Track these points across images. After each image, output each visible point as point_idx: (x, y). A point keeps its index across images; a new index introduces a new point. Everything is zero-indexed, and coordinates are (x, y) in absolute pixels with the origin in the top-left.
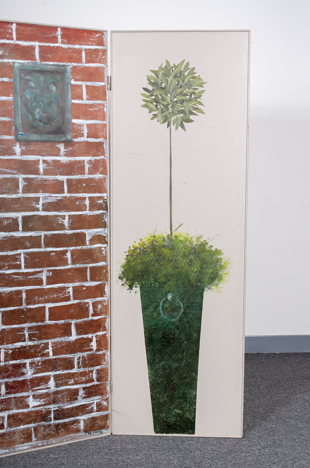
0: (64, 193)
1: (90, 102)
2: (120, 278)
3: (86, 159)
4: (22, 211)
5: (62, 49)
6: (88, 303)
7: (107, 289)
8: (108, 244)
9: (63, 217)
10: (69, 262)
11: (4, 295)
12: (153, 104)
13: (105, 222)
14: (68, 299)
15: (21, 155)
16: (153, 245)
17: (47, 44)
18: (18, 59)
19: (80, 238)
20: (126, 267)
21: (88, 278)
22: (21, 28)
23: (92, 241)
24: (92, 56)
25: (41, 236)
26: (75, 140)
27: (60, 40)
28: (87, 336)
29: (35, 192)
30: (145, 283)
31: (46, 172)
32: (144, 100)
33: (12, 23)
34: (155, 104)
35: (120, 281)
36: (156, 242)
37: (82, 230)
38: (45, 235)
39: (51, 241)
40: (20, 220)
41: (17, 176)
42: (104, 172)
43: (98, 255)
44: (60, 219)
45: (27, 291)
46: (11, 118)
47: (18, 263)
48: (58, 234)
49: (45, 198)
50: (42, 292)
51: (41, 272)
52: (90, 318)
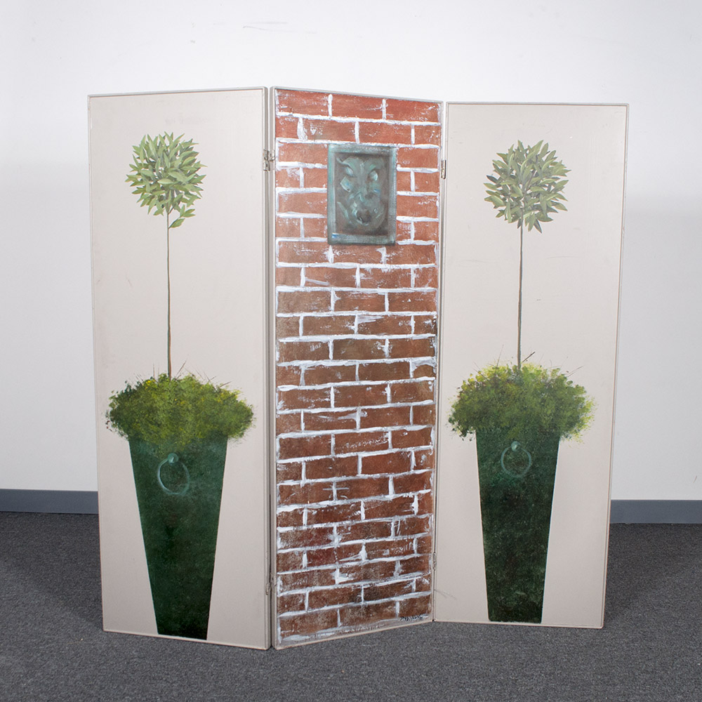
0: (384, 310)
1: (420, 194)
2: (450, 421)
3: (413, 267)
4: (334, 333)
5: (387, 126)
6: (409, 452)
7: (433, 435)
8: (436, 377)
9: (383, 342)
10: (389, 399)
11: (309, 440)
12: (499, 197)
13: (434, 348)
14: (385, 447)
15: (334, 262)
16: (494, 379)
17: (369, 120)
18: (334, 140)
19: (402, 370)
20: (459, 407)
21: (411, 421)
22: (338, 101)
23: (418, 373)
24: (423, 135)
25: (355, 366)
26: (400, 243)
27: (384, 115)
28: (407, 494)
29: (350, 310)
30: (483, 429)
31: (363, 284)
32: (488, 192)
33: (327, 95)
34: (502, 197)
35: (450, 424)
36: (499, 375)
37: (406, 359)
38: (361, 365)
39: (368, 372)
40: (331, 345)
41: (328, 289)
42: (434, 284)
43: (424, 391)
44: (379, 344)
45: (337, 436)
46: (323, 214)
47: (327, 400)
48: (376, 363)
49: (361, 317)
50: (354, 438)
51: (354, 412)
52: (412, 472)
